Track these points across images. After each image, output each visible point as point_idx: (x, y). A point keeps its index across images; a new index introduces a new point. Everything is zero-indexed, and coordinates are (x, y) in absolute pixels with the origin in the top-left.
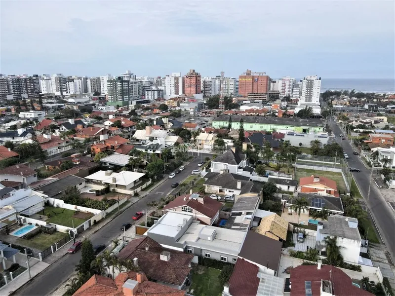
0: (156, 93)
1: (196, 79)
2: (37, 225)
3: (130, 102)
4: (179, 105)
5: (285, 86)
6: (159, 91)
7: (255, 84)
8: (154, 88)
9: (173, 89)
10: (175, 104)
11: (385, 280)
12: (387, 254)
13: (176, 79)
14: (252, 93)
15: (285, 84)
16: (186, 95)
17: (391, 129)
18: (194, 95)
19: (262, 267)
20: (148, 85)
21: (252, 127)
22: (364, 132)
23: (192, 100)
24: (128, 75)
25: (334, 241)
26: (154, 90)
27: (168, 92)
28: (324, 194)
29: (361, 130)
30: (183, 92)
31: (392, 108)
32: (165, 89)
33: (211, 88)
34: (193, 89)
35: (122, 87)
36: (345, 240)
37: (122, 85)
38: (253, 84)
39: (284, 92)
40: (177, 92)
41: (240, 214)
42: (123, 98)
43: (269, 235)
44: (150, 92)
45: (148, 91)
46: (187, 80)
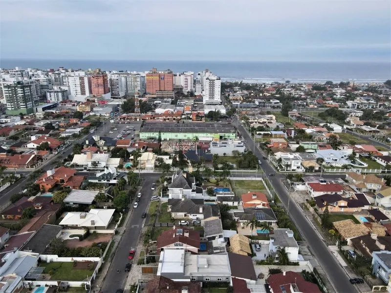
0: (60, 94)
1: (104, 78)
2: (46, 286)
3: (35, 109)
4: (92, 110)
5: (187, 82)
6: (63, 92)
7: (162, 81)
8: (56, 88)
9: (79, 89)
10: (88, 109)
11: (315, 269)
12: (308, 247)
13: (81, 78)
14: (160, 91)
15: (187, 79)
16: (94, 96)
17: (281, 130)
18: (103, 95)
19: (247, 280)
20: (45, 84)
21: (177, 136)
22: (265, 135)
23: (103, 103)
24: (19, 73)
26: (58, 92)
27: (73, 93)
28: (261, 207)
29: (262, 133)
30: (91, 92)
31: (275, 103)
32: (69, 89)
33: (117, 86)
34: (101, 90)
35: (24, 93)
36: (290, 248)
37: (24, 91)
38: (160, 82)
39: (187, 87)
40: (83, 93)
41: (214, 238)
42: (26, 105)
43: (241, 253)
44: (52, 94)
45: (50, 92)
46: (94, 81)
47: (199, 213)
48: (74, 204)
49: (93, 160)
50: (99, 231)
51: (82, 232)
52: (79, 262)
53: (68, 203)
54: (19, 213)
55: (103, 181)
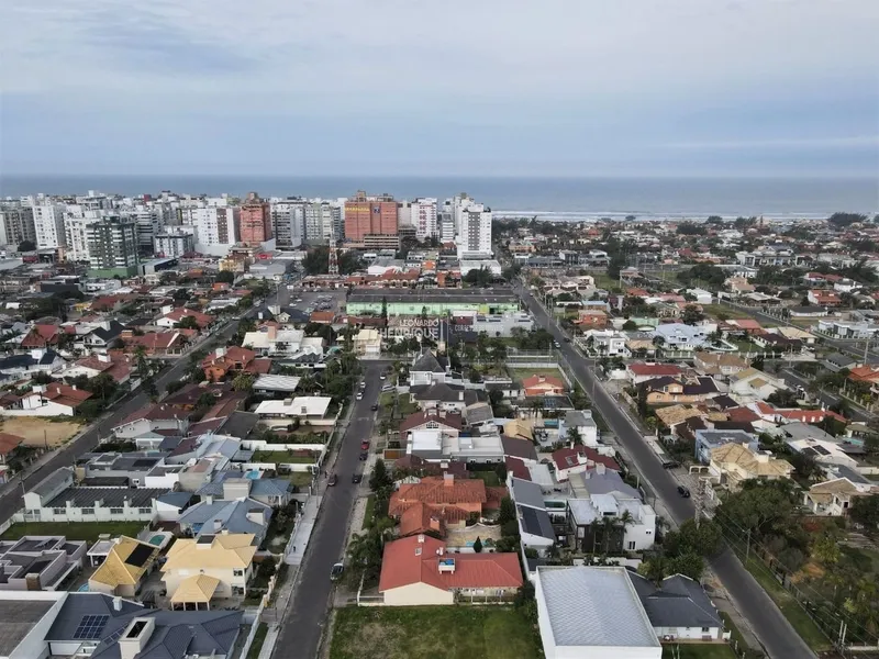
0: (180, 241)
1: (264, 211)
2: (260, 469)
3: (140, 267)
4: (247, 269)
5: (424, 218)
6: (186, 237)
7: (376, 217)
8: (170, 230)
9: (215, 232)
10: (239, 267)
11: (617, 453)
12: (615, 438)
13: (221, 212)
14: (372, 235)
15: (424, 212)
16: (246, 246)
17: (602, 299)
18: (262, 243)
19: (525, 460)
20: (146, 223)
21: (412, 309)
22: (570, 306)
23: (263, 257)
24: (96, 202)
25: (576, 430)
26: (175, 237)
27: (203, 239)
28: (552, 393)
29: (567, 304)
30: (238, 237)
32: (196, 233)
33: (288, 226)
34: (259, 233)
35: (123, 238)
36: (585, 428)
37: (122, 233)
38: (371, 218)
39: (424, 228)
40: (223, 238)
41: (481, 424)
42: (126, 260)
43: (519, 437)
44: (165, 241)
45: (161, 238)
46: (245, 215)
47: (458, 401)
48: (268, 391)
49: (278, 340)
50: (314, 422)
51: (290, 422)
52: (295, 451)
53: (257, 390)
54: (191, 401)
55: (303, 366)
